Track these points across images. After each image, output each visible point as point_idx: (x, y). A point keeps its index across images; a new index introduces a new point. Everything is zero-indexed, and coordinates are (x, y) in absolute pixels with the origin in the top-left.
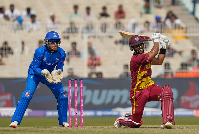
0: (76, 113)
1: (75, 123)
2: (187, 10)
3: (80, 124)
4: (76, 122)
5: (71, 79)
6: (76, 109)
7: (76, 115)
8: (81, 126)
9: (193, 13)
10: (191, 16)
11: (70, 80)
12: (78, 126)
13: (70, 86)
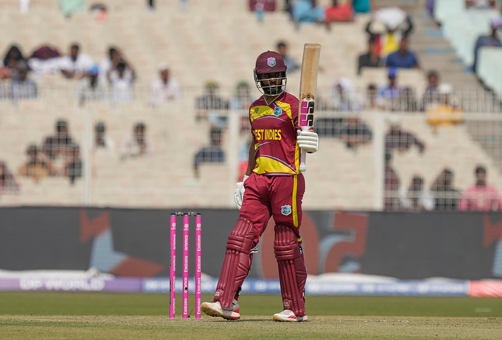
0: (186, 286)
1: (183, 309)
2: (459, 61)
3: (194, 311)
4: (186, 308)
5: (176, 213)
6: (186, 279)
7: (186, 291)
8: (196, 316)
9: (474, 68)
10: (469, 76)
11: (173, 214)
12: (189, 317)
13: (173, 227)
